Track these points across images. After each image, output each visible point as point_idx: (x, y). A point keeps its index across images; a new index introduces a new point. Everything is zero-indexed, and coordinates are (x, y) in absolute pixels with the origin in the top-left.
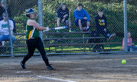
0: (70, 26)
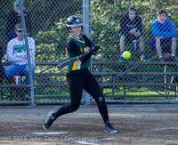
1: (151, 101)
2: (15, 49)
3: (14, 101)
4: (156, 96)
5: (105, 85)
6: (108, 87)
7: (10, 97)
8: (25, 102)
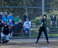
0: (56, 24)
2: (26, 23)
3: (25, 37)
7: (25, 36)
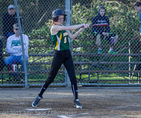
1: (118, 85)
3: (12, 85)
4: (122, 80)
5: (83, 71)
6: (85, 73)
7: (9, 81)
8: (21, 85)
